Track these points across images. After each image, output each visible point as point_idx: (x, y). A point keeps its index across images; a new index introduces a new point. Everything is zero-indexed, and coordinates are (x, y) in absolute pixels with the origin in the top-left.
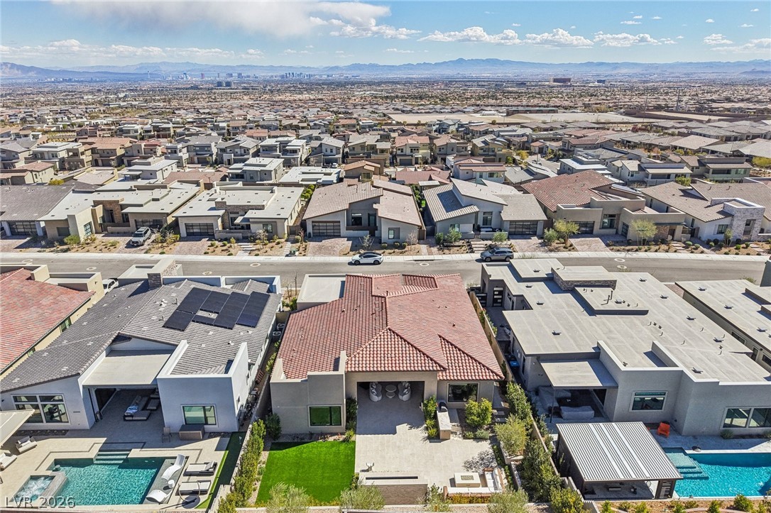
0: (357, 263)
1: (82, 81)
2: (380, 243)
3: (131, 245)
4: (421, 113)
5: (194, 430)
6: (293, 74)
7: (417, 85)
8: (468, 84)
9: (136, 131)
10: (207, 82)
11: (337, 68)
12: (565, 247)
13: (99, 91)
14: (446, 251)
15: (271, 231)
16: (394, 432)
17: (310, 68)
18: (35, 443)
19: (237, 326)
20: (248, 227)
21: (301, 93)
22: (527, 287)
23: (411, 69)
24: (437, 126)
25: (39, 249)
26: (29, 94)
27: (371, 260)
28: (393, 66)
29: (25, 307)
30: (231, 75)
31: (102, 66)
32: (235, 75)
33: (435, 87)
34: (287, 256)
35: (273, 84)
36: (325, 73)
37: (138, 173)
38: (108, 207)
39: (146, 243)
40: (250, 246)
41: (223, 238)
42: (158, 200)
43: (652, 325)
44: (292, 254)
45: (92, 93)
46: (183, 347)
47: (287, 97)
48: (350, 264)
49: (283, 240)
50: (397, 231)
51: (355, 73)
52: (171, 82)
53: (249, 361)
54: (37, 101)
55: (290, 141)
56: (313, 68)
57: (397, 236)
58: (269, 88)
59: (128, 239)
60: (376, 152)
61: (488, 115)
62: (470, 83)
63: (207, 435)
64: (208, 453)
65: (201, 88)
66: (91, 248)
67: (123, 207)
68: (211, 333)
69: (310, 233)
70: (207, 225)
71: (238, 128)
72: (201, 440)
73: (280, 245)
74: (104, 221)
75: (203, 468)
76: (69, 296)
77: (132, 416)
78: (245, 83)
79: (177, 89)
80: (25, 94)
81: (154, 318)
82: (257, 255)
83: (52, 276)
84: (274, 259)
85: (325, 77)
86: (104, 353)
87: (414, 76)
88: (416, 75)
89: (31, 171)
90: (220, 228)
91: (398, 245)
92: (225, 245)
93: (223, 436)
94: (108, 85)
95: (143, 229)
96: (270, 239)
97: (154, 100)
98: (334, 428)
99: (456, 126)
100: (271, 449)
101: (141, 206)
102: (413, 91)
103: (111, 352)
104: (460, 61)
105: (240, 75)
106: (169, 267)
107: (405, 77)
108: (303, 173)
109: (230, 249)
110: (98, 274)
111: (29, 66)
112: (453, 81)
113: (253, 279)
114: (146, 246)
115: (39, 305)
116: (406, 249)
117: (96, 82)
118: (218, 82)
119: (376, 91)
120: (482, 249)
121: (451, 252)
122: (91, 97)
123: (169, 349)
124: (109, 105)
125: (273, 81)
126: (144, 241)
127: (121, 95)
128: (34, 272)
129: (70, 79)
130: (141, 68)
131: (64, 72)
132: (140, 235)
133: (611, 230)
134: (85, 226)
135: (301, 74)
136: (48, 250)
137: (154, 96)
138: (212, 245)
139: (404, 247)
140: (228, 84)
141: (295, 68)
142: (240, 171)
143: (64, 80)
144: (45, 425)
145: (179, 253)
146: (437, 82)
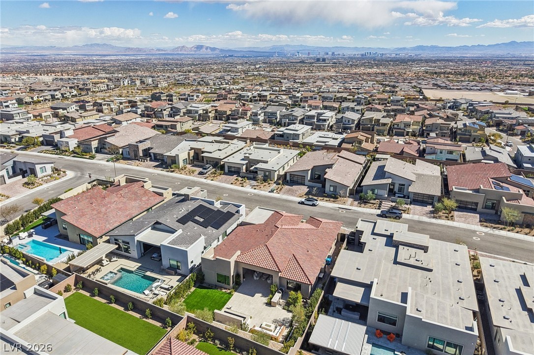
0: (302, 203)
1: (239, 57)
2: (324, 193)
3: (201, 173)
4: (453, 89)
5: (173, 270)
6: (370, 53)
7: (468, 63)
8: (515, 62)
9: (248, 97)
10: (311, 58)
11: (404, 49)
12: (446, 217)
13: (246, 63)
14: (363, 205)
15: (267, 177)
16: (253, 296)
17: (384, 49)
18: (117, 259)
19: (210, 227)
20: (256, 172)
21: (372, 67)
22: (373, 239)
23: (466, 50)
24: (452, 104)
25: (162, 169)
26: (210, 64)
27: (311, 203)
28: (450, 47)
29: (135, 200)
30: (327, 54)
31: (251, 47)
32: (330, 53)
33: (483, 65)
34: (269, 192)
35: (354, 61)
36: (395, 52)
37: (229, 128)
38: (196, 151)
39: (208, 173)
40: (254, 183)
41: (244, 176)
42: (221, 150)
43: (428, 279)
44: (272, 191)
45: (242, 64)
46: (180, 232)
47: (361, 70)
48: (299, 203)
49: (273, 182)
50: (335, 187)
51: (417, 52)
52: (289, 58)
53: (205, 245)
54: (212, 69)
55: (324, 113)
56: (387, 49)
57: (335, 190)
58: (351, 63)
59: (201, 169)
60: (378, 125)
61: (510, 94)
62: (517, 62)
63: (177, 274)
64: (173, 281)
65: (306, 63)
66: (183, 172)
67: (203, 152)
68: (196, 228)
69: (288, 181)
70: (238, 168)
71: (307, 97)
72: (173, 275)
73: (269, 185)
74: (194, 159)
75: (167, 287)
76: (155, 198)
77: (154, 258)
78: (335, 59)
79: (291, 62)
80: (208, 64)
81: (175, 216)
82: (255, 189)
83: (152, 187)
84: (263, 193)
85: (394, 55)
86: (150, 228)
87: (467, 55)
88: (469, 54)
89: (180, 122)
90: (244, 171)
91: (334, 196)
92: (242, 180)
93: (183, 276)
94: (252, 60)
95: (208, 166)
96: (265, 180)
97: (275, 70)
98: (226, 286)
99: (468, 105)
100: (197, 288)
101: (211, 153)
102: (462, 68)
103: (154, 228)
104: (513, 43)
105: (333, 53)
106: (196, 192)
107: (459, 55)
108: (320, 137)
109: (244, 184)
110: (170, 189)
111: (213, 47)
112: (501, 60)
113: (232, 204)
114: (207, 175)
115: (141, 200)
116: (338, 200)
117: (246, 57)
118: (317, 59)
119: (431, 67)
120: (387, 208)
121: (366, 206)
122: (241, 67)
123: (172, 231)
124: (248, 73)
125: (355, 58)
126: (207, 172)
127: (258, 66)
128: (144, 184)
129: (233, 55)
130: (272, 49)
131: (230, 51)
132: (205, 169)
133: (492, 211)
134: (184, 160)
135: (376, 53)
136: (165, 170)
137: (276, 67)
138: (236, 180)
139: (337, 198)
140: (324, 60)
141: (373, 49)
142: (281, 133)
143: (230, 56)
144: (123, 253)
145: (220, 181)
146: (486, 61)
